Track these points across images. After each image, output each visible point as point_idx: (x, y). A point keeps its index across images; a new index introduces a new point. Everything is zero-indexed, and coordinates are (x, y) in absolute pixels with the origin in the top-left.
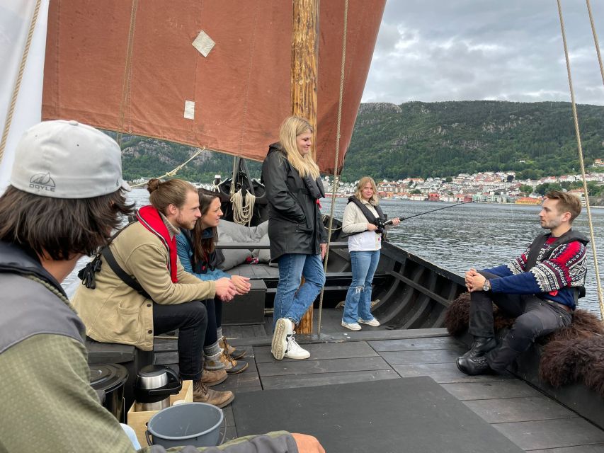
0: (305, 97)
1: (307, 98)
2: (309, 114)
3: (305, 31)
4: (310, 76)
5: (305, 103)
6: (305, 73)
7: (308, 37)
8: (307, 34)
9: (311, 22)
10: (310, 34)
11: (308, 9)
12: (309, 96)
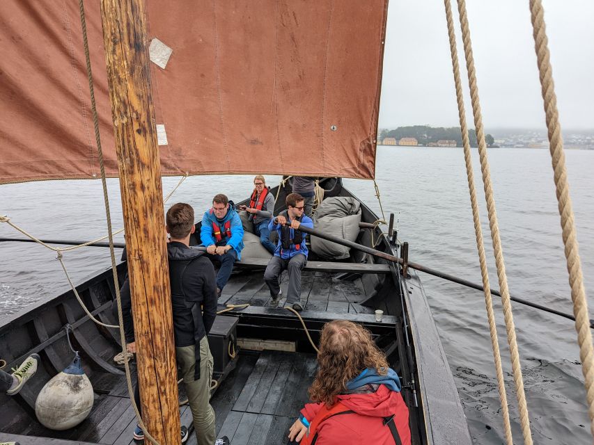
0: (123, 144)
1: (126, 144)
2: (132, 167)
3: (111, 49)
4: (126, 113)
5: (124, 151)
6: (119, 110)
7: (116, 58)
8: (114, 52)
9: (118, 35)
10: (118, 51)
11: (111, 15)
12: (129, 142)
